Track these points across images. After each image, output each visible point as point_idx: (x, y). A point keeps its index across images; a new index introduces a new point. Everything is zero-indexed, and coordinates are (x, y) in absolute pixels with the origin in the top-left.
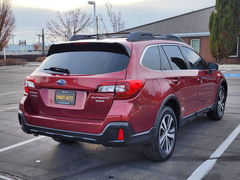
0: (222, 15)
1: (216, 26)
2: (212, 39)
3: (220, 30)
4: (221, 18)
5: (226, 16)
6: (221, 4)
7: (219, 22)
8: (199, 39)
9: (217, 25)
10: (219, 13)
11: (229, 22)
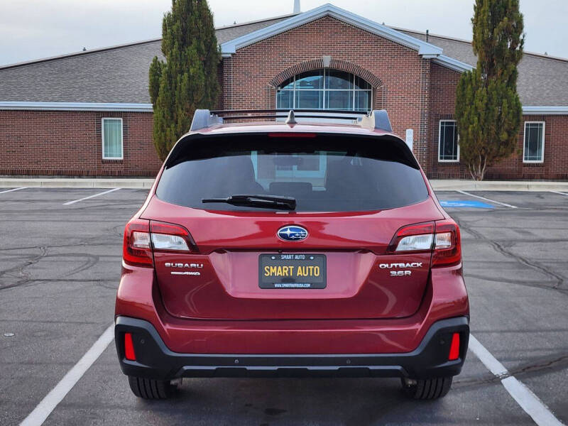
0: (181, 68)
1: (167, 90)
2: (161, 121)
3: (177, 101)
4: (179, 75)
5: (189, 70)
6: (176, 43)
7: (176, 83)
8: (122, 119)
9: (171, 89)
10: (173, 63)
11: (197, 85)
